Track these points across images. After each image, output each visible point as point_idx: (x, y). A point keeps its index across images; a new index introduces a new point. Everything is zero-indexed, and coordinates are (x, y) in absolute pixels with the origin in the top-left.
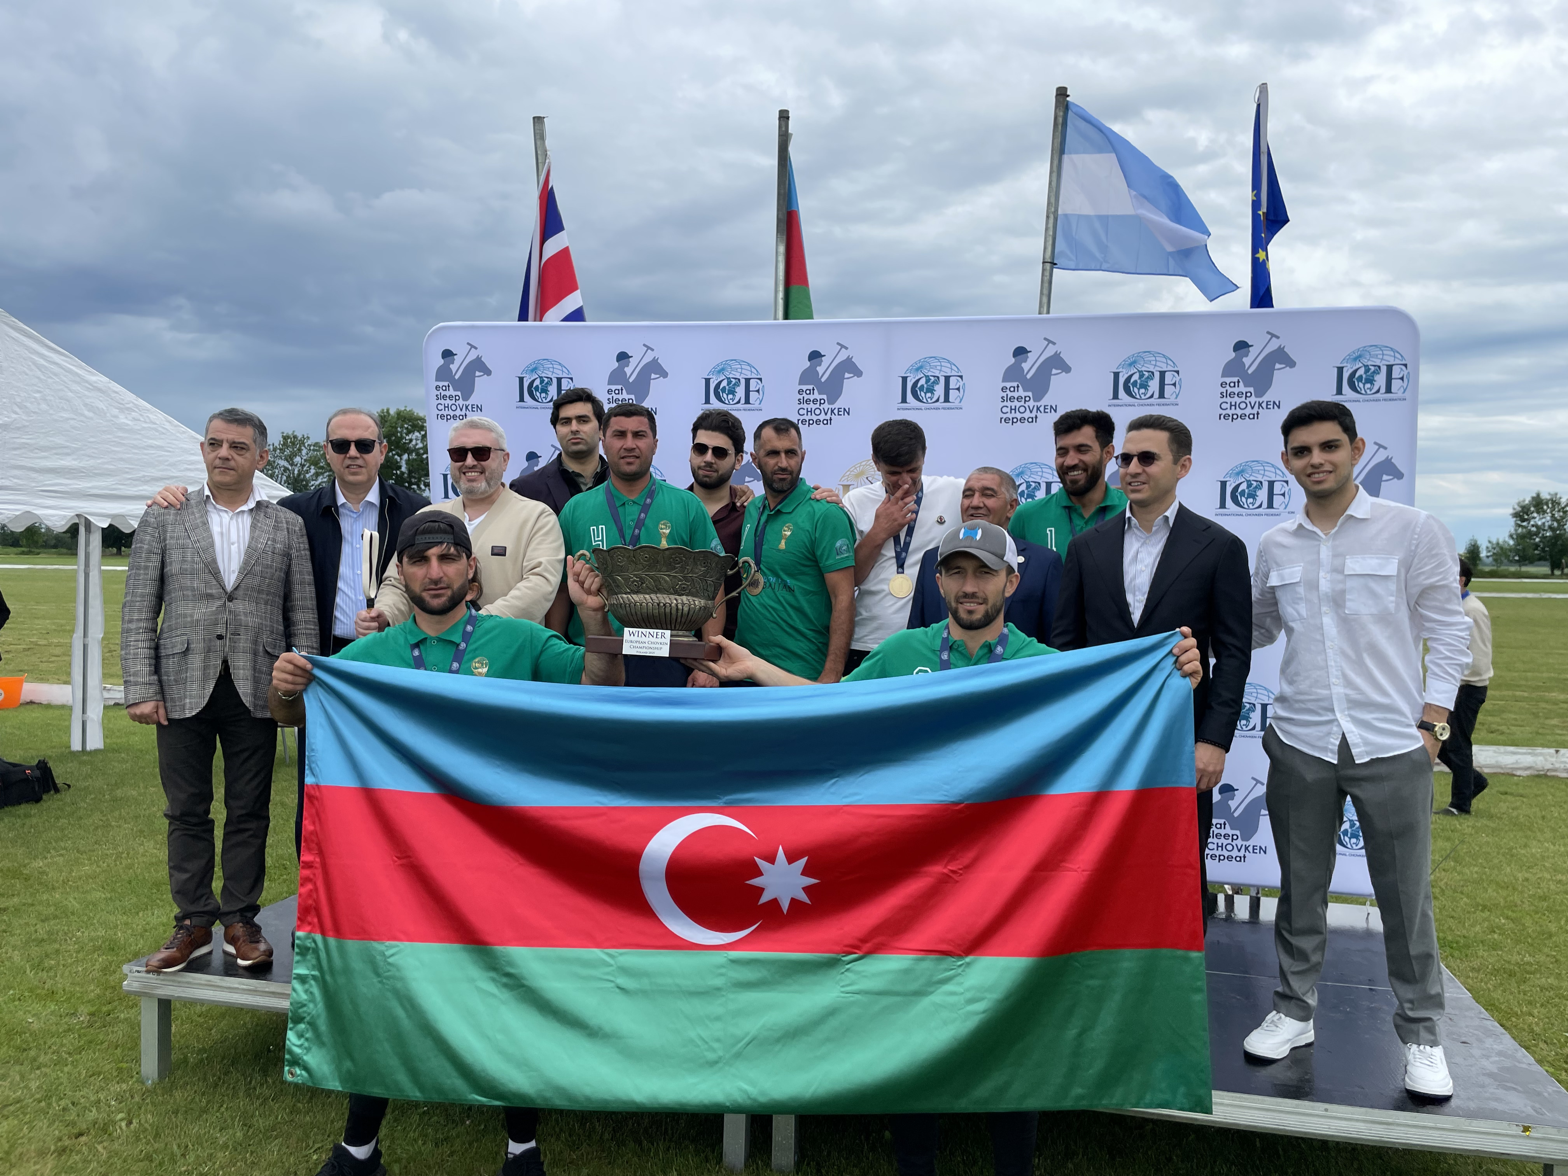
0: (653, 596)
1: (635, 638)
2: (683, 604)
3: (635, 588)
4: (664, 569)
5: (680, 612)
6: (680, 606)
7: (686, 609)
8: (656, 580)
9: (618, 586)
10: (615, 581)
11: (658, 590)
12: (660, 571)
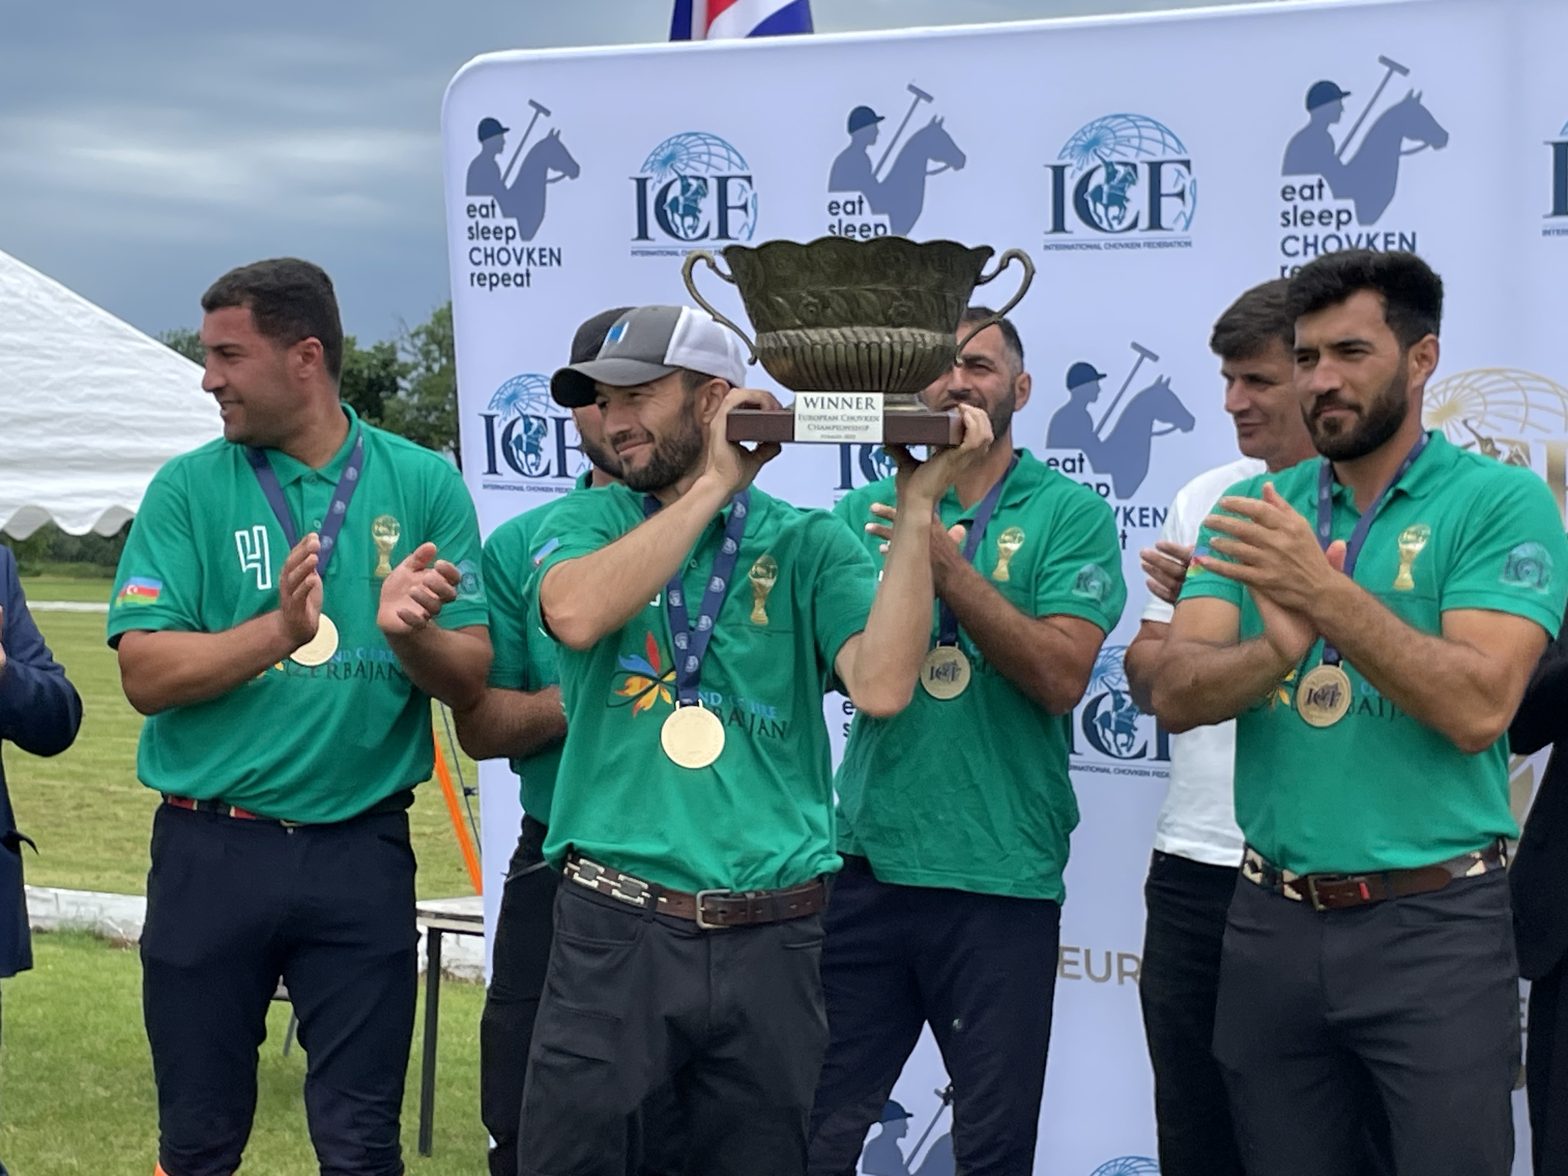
0: (847, 331)
1: (818, 411)
2: (903, 343)
3: (810, 318)
4: (866, 277)
5: (897, 360)
6: (897, 348)
7: (908, 352)
8: (852, 300)
9: (777, 314)
10: (770, 304)
11: (854, 318)
12: (857, 283)
